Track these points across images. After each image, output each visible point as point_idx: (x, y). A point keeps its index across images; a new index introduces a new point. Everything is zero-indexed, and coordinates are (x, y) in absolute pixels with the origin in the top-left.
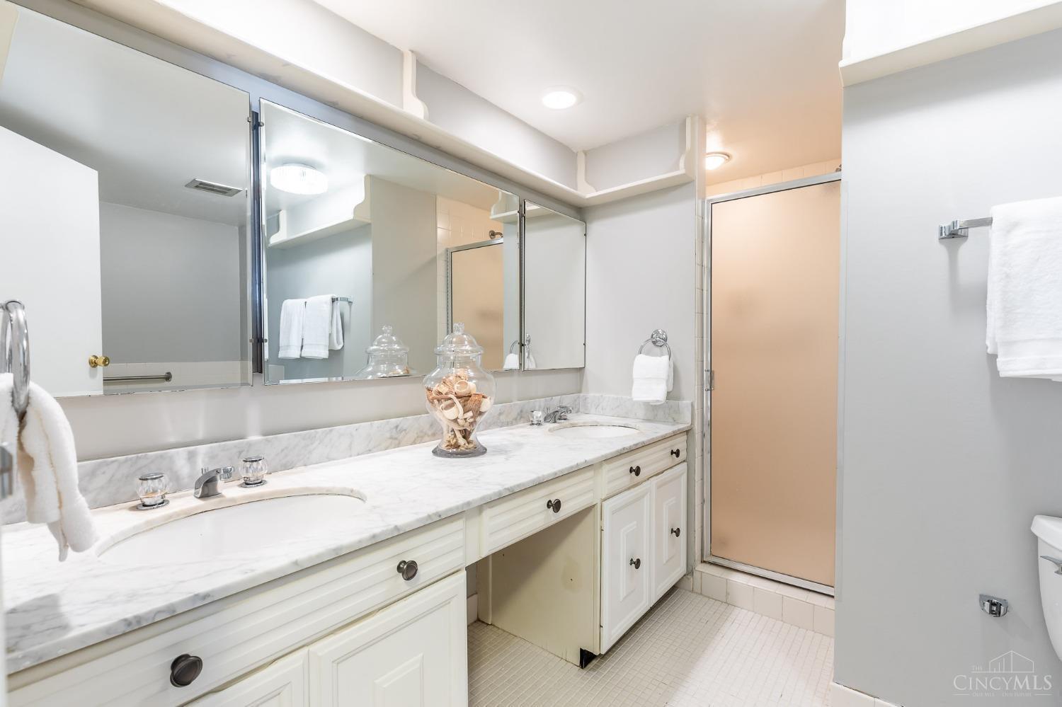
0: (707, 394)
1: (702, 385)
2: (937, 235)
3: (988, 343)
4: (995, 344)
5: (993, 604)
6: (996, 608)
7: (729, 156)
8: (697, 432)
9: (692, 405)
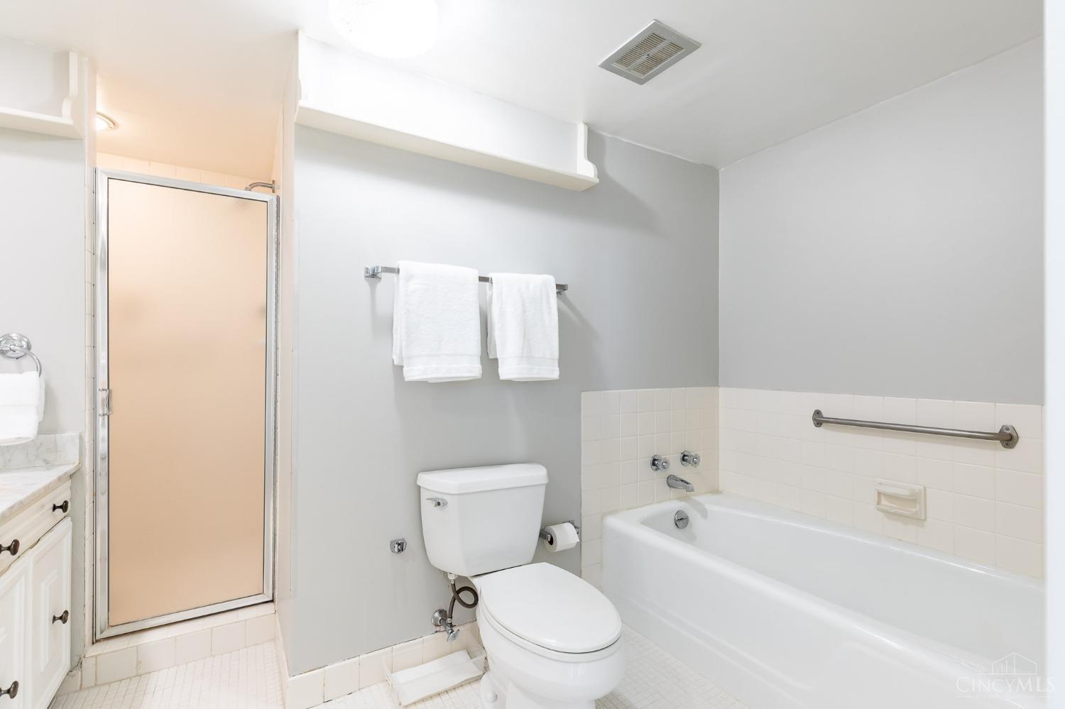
0: (103, 419)
1: (95, 409)
2: (363, 274)
3: (394, 357)
4: (401, 358)
5: (399, 544)
6: (401, 546)
7: (114, 124)
8: (87, 473)
9: (81, 438)
